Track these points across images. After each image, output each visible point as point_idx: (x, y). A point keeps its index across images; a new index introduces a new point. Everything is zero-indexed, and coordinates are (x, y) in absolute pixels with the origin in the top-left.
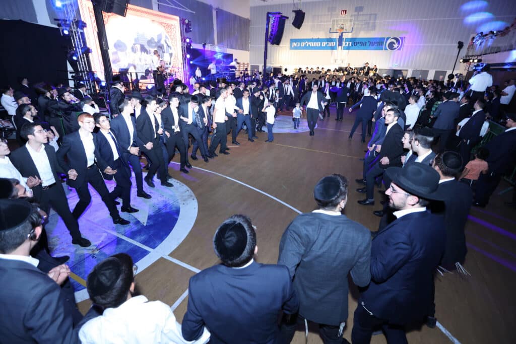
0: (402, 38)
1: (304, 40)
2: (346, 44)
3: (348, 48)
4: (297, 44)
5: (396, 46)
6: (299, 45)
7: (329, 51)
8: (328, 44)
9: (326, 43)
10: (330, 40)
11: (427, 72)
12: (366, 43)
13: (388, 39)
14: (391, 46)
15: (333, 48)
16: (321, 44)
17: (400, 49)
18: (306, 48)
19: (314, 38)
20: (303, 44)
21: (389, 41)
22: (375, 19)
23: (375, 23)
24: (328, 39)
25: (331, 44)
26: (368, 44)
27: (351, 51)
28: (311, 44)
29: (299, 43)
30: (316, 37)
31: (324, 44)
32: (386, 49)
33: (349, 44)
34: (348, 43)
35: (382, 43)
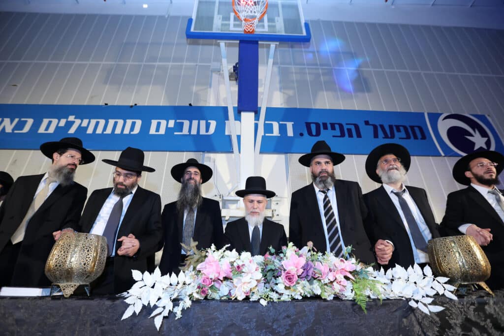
2: (268, 128)
5: (477, 140)
6: (26, 129)
8: (180, 127)
9: (172, 123)
12: (357, 127)
20: (49, 127)
29: (30, 122)
33: (283, 129)
34: (276, 126)
35: (424, 136)
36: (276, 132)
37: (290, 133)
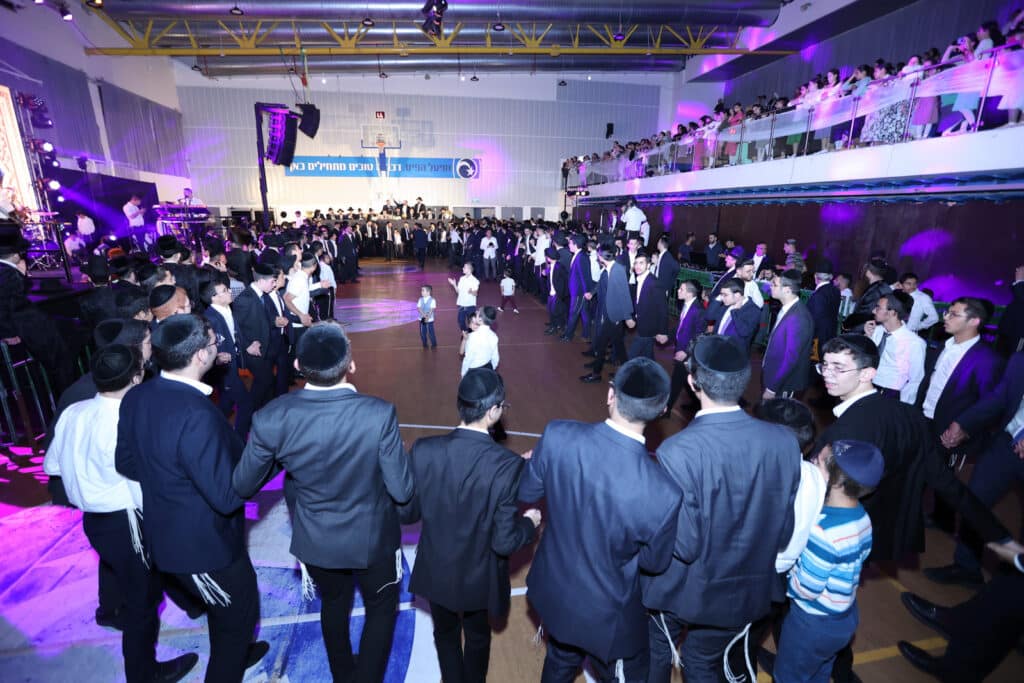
0: (477, 161)
1: (314, 159)
2: (392, 168)
3: (397, 174)
4: (300, 166)
5: (470, 171)
6: (304, 168)
7: (365, 179)
8: (360, 167)
9: (357, 165)
10: (362, 160)
11: (520, 210)
12: (425, 166)
13: (457, 160)
14: (464, 171)
15: (370, 174)
16: (348, 167)
17: (477, 177)
18: (317, 173)
19: (332, 155)
20: (312, 166)
21: (460, 164)
22: (432, 130)
23: (431, 135)
24: (358, 158)
25: (365, 167)
26: (428, 168)
27: (402, 179)
28: (329, 166)
29: (303, 164)
30: (335, 153)
31: (353, 167)
32: (457, 176)
33: (397, 167)
34: (394, 166)
35: (450, 168)
36: (395, 169)
37: (400, 169)
